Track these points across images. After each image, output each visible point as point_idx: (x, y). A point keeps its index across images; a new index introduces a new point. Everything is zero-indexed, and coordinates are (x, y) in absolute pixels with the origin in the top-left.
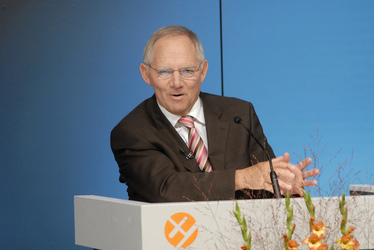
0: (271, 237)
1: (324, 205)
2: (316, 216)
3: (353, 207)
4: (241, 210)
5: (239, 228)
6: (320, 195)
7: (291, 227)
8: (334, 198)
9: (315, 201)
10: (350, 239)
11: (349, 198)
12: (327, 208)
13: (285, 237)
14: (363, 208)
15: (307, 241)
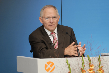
0: (77, 69)
1: (93, 59)
2: (91, 62)
3: (102, 60)
4: (68, 61)
5: (67, 66)
6: (92, 56)
7: (84, 66)
8: (97, 57)
9: (91, 58)
10: (101, 69)
11: (101, 57)
12: (94, 60)
13: (82, 69)
14: (105, 60)
15: (88, 70)
